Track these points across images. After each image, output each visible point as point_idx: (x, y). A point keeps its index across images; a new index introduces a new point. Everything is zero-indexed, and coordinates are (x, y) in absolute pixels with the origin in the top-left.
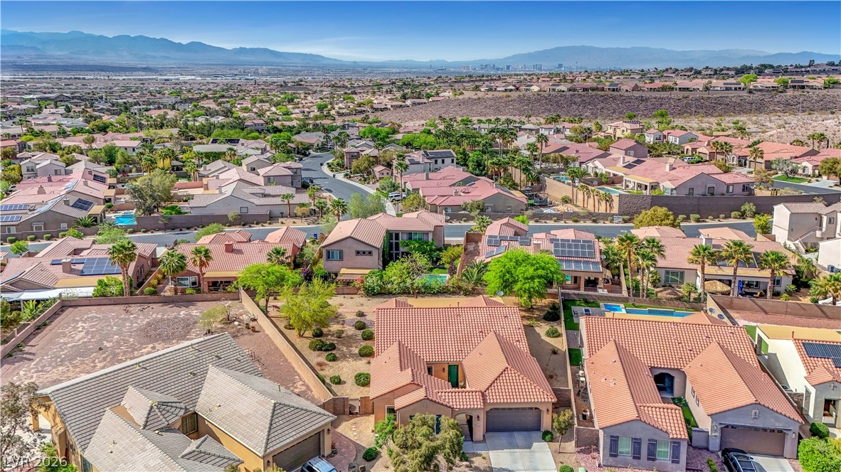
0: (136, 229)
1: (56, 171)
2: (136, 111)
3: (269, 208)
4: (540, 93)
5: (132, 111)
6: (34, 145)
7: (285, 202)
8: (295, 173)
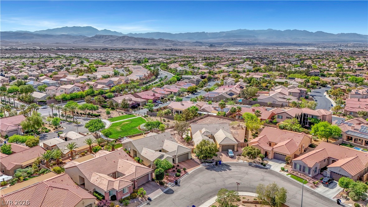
1: (232, 84)
2: (276, 64)
3: (283, 103)
5: (274, 64)
6: (232, 75)
7: (288, 101)
8: (303, 92)
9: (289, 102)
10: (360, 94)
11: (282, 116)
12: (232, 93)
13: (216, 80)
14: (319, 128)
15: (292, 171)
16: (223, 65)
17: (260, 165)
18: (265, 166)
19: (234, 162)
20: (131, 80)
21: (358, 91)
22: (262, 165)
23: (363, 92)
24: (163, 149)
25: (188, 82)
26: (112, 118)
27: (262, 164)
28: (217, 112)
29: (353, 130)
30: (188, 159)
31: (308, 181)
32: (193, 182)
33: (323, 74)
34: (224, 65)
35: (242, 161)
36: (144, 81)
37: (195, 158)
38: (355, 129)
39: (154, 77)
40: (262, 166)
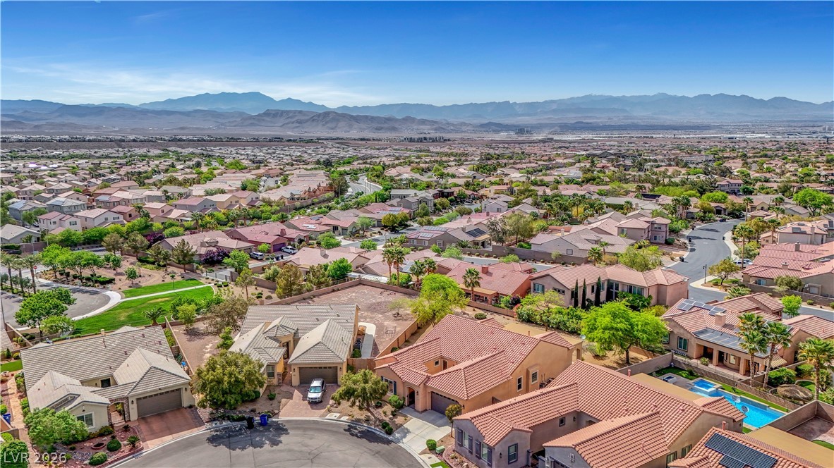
0: (491, 254)
2: (649, 167)
5: (645, 167)
8: (660, 228)
9: (604, 252)
10: (804, 233)
11: (543, 287)
13: (478, 201)
14: (600, 320)
15: (451, 455)
17: (378, 430)
18: (390, 432)
19: (308, 419)
20: (264, 200)
21: (803, 225)
22: (383, 431)
23: (813, 228)
24: (112, 376)
26: (140, 287)
27: (385, 425)
29: (718, 328)
30: (178, 407)
33: (747, 189)
35: (338, 415)
36: (298, 204)
38: (725, 326)
39: (331, 194)
40: (381, 433)
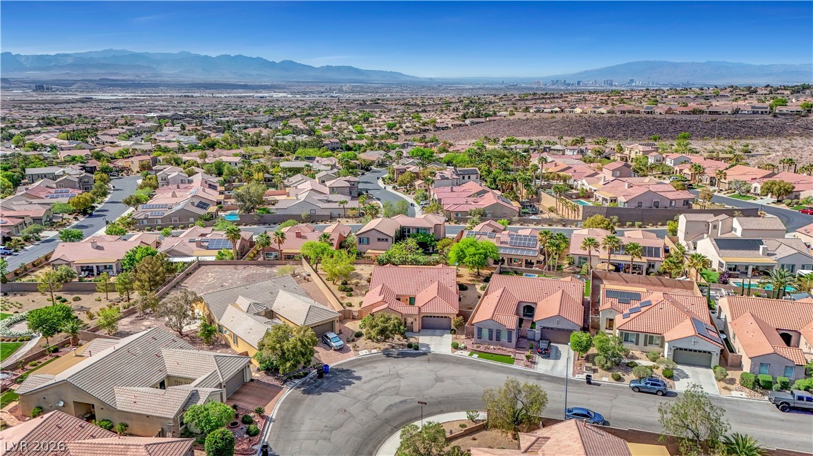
0: (239, 224)
1: (182, 180)
2: (237, 129)
3: (331, 211)
4: (582, 115)
5: (233, 129)
6: (163, 159)
7: (342, 206)
8: (353, 185)
9: (344, 208)
10: (448, 179)
11: (368, 239)
12: (204, 201)
13: (124, 174)
14: (466, 251)
15: (475, 346)
16: (112, 135)
17: (406, 350)
18: (417, 348)
21: (442, 173)
22: (411, 349)
23: (450, 175)
24: (168, 377)
25: (54, 186)
27: (409, 346)
28: (216, 252)
29: (500, 245)
30: (244, 384)
31: (512, 356)
32: (302, 435)
34: (115, 135)
35: (366, 351)
37: (257, 375)
38: (501, 243)
40: (412, 351)
